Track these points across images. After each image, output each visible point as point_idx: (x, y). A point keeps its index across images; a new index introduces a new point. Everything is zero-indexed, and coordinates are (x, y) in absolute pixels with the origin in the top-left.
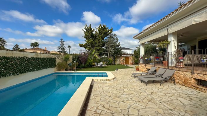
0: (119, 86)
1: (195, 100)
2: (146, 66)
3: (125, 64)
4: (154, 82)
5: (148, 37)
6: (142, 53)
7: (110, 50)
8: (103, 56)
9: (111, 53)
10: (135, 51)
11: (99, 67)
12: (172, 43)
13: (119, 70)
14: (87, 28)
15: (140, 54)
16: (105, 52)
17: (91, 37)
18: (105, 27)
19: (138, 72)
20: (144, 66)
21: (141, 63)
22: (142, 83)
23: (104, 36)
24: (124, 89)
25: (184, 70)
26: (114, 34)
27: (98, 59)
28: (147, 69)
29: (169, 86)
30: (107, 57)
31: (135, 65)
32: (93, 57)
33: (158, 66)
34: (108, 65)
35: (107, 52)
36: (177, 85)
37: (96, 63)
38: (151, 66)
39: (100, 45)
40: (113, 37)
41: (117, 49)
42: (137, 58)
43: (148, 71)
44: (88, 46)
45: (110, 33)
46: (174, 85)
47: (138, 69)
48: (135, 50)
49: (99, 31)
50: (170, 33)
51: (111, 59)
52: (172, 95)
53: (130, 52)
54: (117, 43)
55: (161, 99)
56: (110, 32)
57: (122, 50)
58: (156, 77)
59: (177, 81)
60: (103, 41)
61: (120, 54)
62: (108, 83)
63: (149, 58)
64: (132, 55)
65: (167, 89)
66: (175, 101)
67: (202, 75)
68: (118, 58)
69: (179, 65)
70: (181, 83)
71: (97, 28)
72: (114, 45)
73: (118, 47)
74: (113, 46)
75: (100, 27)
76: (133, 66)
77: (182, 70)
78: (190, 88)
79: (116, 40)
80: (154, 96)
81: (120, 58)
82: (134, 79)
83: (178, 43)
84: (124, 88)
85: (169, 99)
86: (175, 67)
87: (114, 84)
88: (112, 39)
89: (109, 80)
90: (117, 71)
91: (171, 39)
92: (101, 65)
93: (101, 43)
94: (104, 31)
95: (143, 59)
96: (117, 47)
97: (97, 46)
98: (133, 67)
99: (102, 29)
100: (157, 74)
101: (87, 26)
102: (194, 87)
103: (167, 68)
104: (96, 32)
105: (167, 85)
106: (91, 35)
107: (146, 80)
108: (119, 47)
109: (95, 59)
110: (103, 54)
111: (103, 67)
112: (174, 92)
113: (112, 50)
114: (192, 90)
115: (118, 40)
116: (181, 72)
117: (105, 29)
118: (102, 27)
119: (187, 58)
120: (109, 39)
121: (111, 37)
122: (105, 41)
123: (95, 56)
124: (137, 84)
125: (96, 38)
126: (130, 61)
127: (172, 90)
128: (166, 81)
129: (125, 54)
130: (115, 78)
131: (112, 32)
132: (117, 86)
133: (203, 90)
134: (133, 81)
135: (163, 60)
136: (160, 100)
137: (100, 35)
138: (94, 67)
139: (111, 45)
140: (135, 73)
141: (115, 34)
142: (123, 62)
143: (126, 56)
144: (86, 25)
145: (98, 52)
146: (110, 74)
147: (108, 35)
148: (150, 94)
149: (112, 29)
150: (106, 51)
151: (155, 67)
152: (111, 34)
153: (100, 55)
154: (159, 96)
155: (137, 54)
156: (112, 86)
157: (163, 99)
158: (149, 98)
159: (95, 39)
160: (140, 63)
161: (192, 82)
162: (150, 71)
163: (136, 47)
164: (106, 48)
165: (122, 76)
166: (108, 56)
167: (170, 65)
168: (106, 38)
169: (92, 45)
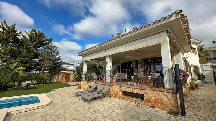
0: (58, 112)
1: (123, 108)
2: (88, 83)
3: (65, 82)
4: (95, 99)
5: (91, 56)
6: (85, 70)
7: (46, 64)
8: (31, 71)
9: (46, 68)
10: (77, 68)
11: (24, 89)
12: (109, 63)
13: (57, 90)
14: (6, 27)
15: (83, 71)
16: (37, 67)
17: (12, 42)
18: (41, 34)
19: (80, 90)
20: (86, 83)
21: (84, 81)
22: (85, 103)
23: (39, 45)
24: (65, 116)
25: (116, 85)
26: (53, 45)
27: (22, 77)
28: (89, 86)
29: (107, 100)
30: (40, 73)
31: (77, 83)
32: (10, 74)
33: (98, 83)
34: (39, 84)
35: (40, 67)
36: (112, 98)
37: (16, 83)
38: (92, 82)
39: (29, 56)
40: (51, 49)
41: (56, 64)
42: (78, 74)
43: (90, 88)
44: (4, 54)
45: (48, 43)
46: (110, 99)
47: (80, 87)
48: (77, 66)
49: (30, 36)
50: (107, 55)
51: (46, 75)
52: (110, 108)
53: (71, 68)
54: (57, 57)
55: (103, 115)
56: (48, 41)
57: (62, 65)
58: (98, 93)
59: (111, 94)
60: (35, 51)
61: (58, 70)
62: (40, 112)
63: (91, 75)
64: (74, 71)
65: (106, 103)
66: (113, 113)
67: (125, 88)
68: (56, 74)
69: (113, 81)
70: (114, 95)
71: (28, 32)
72: (52, 58)
73: (58, 61)
74: (50, 59)
75: (32, 32)
76: (75, 83)
77: (114, 85)
78: (119, 99)
79: (56, 52)
80: (97, 114)
81: (59, 74)
82: (77, 99)
83: (112, 63)
84: (65, 113)
85: (108, 113)
86: (111, 82)
87: (50, 112)
88: (51, 51)
89: (42, 107)
90: (54, 92)
91: (108, 60)
92: (28, 84)
93: (31, 54)
94: (40, 39)
95: (85, 77)
96: (56, 61)
97: (22, 57)
98: (74, 85)
99: (36, 36)
100: (98, 90)
101: (6, 25)
102: (121, 98)
103: (105, 84)
104: (24, 36)
105: (105, 99)
106: (13, 39)
107: (89, 98)
108: (60, 61)
109: (15, 75)
110: (33, 69)
111: (31, 88)
112: (111, 105)
113: (48, 65)
114: (121, 100)
115: (58, 53)
116: (114, 87)
117: (42, 36)
118: (36, 34)
119: (116, 75)
120: (46, 50)
121: (48, 48)
122: (39, 51)
123: (17, 71)
124: (80, 104)
125: (23, 46)
126: (71, 78)
127: (109, 104)
128: (104, 96)
129: (65, 70)
130: (52, 102)
131: (52, 43)
132: (55, 113)
133: (126, 99)
134: (75, 102)
135: (103, 77)
136: (102, 117)
137: (32, 42)
138: (11, 90)
139: (49, 57)
140: (77, 91)
141: (55, 46)
142: (63, 79)
143: (66, 72)
144: (5, 22)
145: (23, 66)
146: (44, 98)
147: (44, 45)
148: (93, 112)
149: (52, 39)
150: (39, 65)
151: (96, 83)
152: (50, 44)
153: (27, 70)
154: (101, 113)
155: (79, 71)
156: (47, 116)
157: (105, 114)
158: (93, 117)
159: (19, 46)
160: (82, 80)
161: (120, 94)
162: (92, 88)
163: (79, 63)
164: (40, 61)
165: (62, 97)
166: (42, 72)
167: (107, 81)
168: (41, 48)
169: (13, 54)
